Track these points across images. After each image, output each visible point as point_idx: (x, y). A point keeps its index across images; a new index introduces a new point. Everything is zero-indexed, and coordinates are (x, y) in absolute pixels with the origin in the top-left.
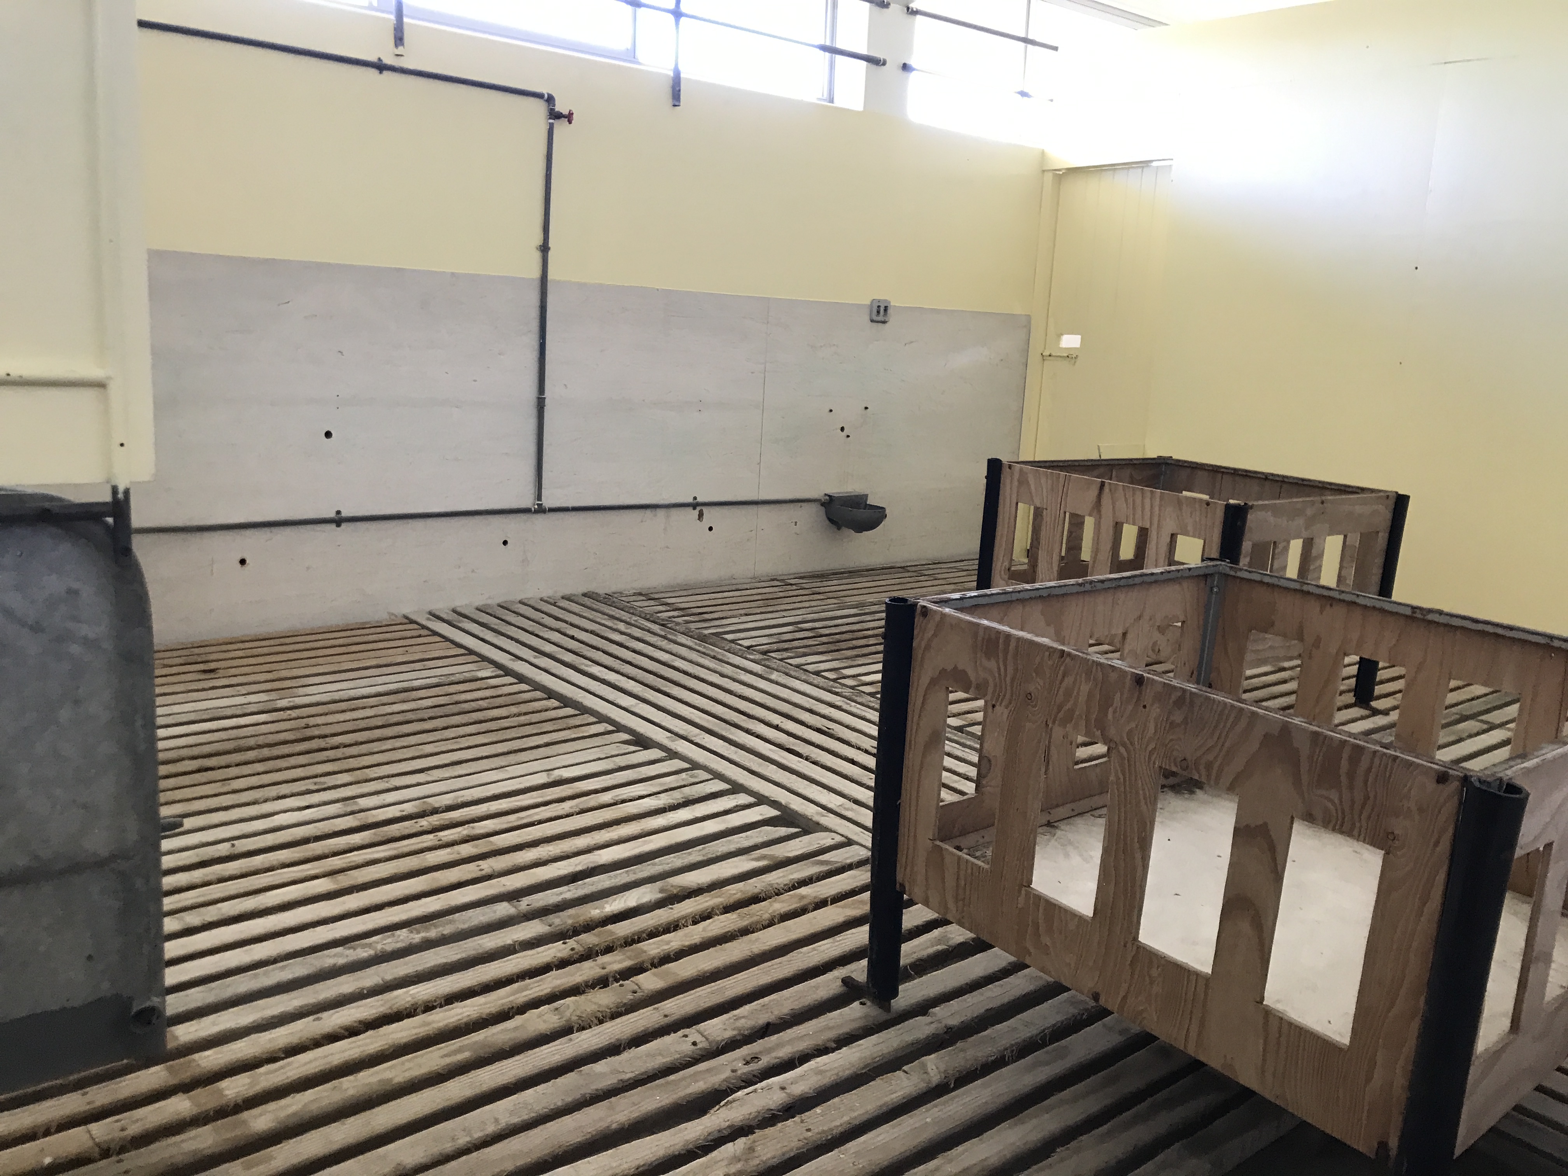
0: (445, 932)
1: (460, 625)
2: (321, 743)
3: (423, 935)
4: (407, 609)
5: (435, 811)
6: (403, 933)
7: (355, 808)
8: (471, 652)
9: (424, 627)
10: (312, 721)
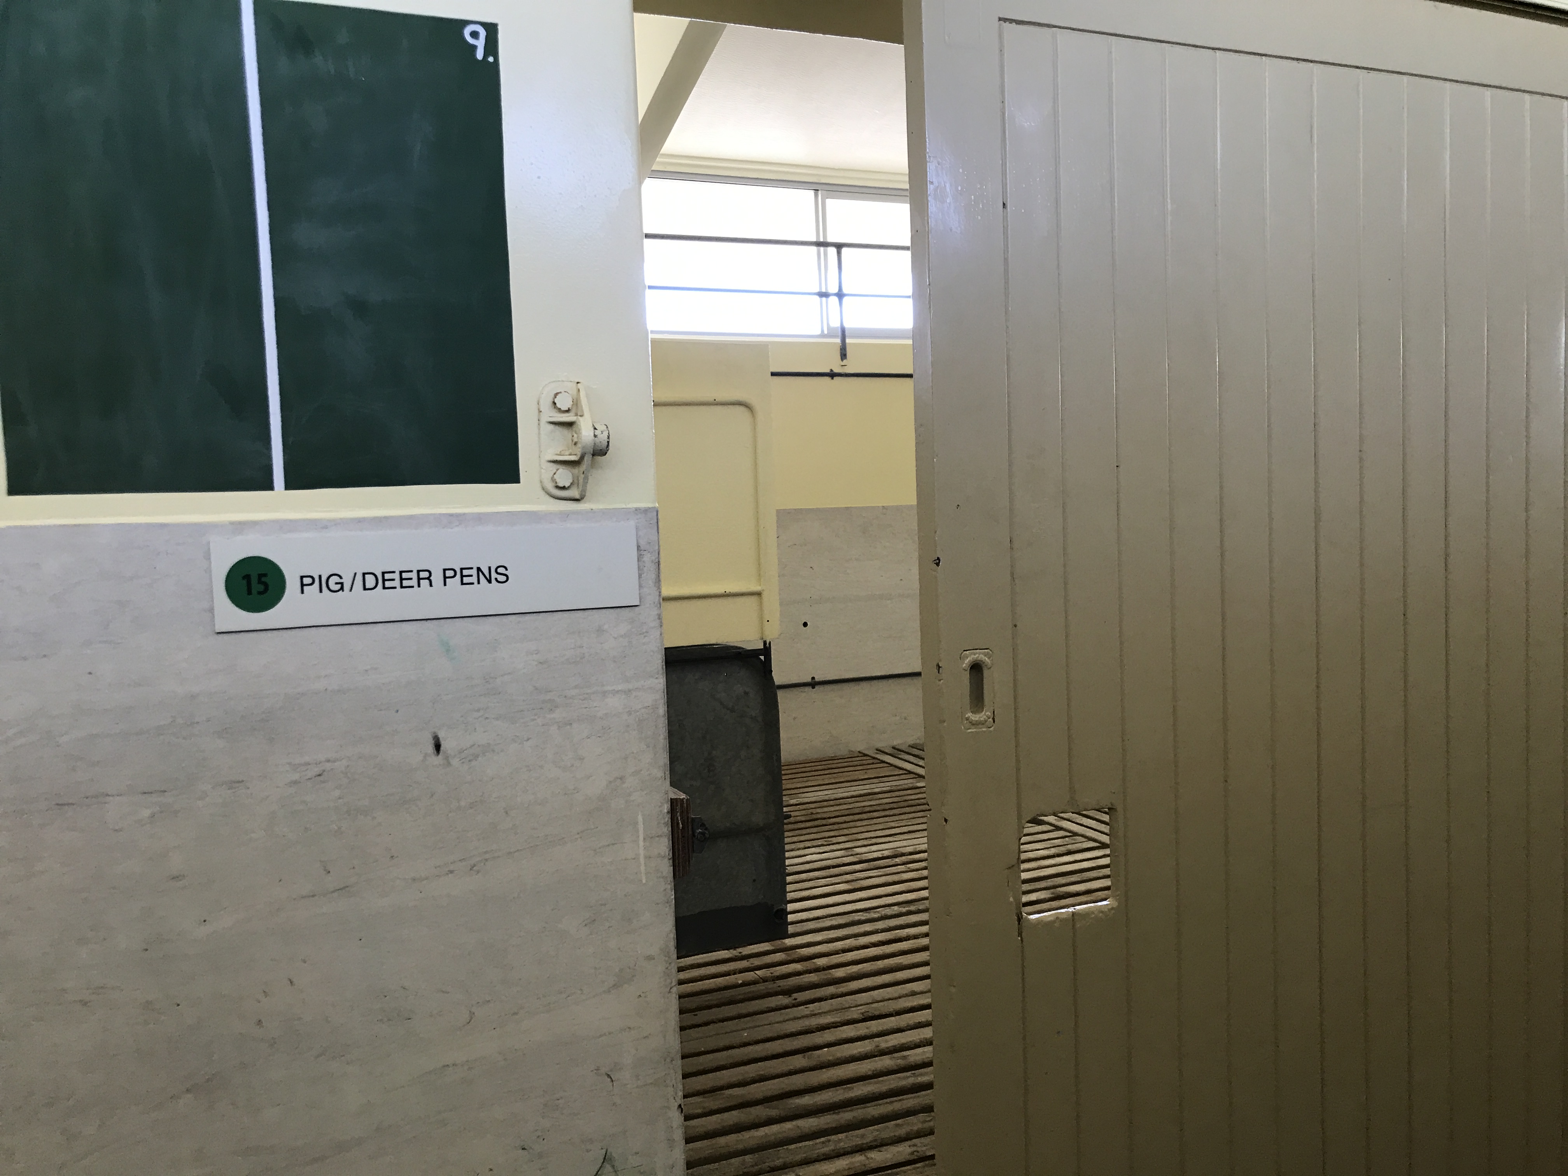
0: (920, 908)
1: (899, 756)
2: (824, 822)
3: (907, 909)
4: (861, 747)
5: (903, 855)
6: (896, 908)
7: (854, 853)
8: (910, 772)
9: (874, 758)
10: (814, 811)
